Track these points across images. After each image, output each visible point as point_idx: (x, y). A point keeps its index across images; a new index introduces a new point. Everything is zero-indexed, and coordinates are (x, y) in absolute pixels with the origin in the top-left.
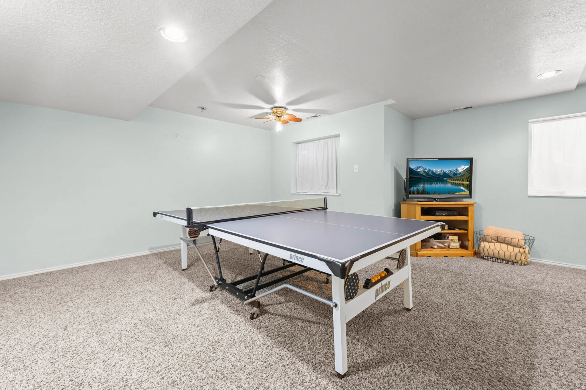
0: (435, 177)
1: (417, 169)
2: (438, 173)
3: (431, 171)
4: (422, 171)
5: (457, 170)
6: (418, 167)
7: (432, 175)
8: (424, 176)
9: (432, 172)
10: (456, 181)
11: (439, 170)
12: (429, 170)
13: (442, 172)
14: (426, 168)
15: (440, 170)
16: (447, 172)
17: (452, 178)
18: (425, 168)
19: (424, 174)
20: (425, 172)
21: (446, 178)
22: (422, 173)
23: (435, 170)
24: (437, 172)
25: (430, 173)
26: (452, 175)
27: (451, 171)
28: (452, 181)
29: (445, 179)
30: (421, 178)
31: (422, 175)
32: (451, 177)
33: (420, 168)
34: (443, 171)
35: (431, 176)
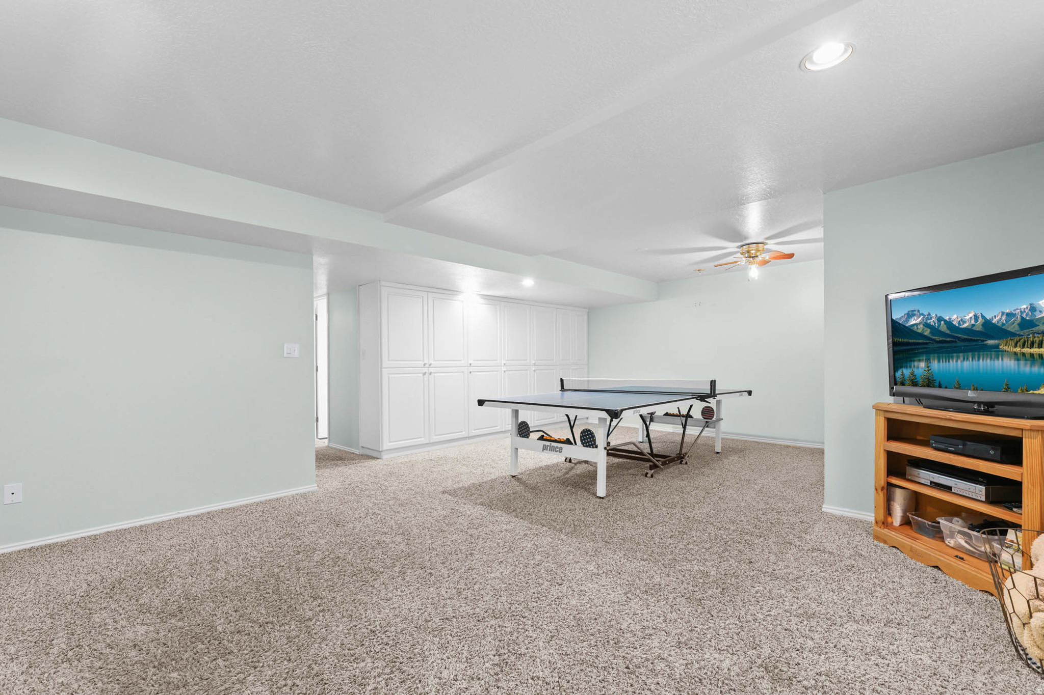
0: (959, 338)
1: (907, 320)
2: (965, 325)
3: (945, 321)
4: (920, 324)
5: (1033, 309)
6: (910, 315)
7: (948, 332)
8: (926, 337)
9: (949, 324)
10: (1032, 346)
11: (968, 318)
12: (940, 319)
13: (980, 320)
14: (929, 314)
15: (971, 315)
16: (995, 321)
17: (1017, 338)
18: (926, 313)
19: (927, 332)
20: (927, 325)
21: (992, 338)
22: (919, 331)
23: (955, 316)
24: (964, 322)
25: (943, 328)
26: (1014, 328)
27: (1009, 315)
28: (1018, 350)
29: (991, 342)
30: (918, 344)
31: (921, 335)
32: (1012, 334)
33: (914, 315)
34: (983, 317)
35: (949, 336)
